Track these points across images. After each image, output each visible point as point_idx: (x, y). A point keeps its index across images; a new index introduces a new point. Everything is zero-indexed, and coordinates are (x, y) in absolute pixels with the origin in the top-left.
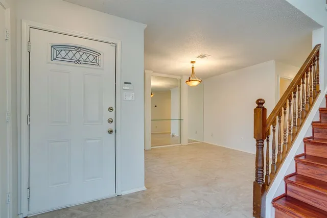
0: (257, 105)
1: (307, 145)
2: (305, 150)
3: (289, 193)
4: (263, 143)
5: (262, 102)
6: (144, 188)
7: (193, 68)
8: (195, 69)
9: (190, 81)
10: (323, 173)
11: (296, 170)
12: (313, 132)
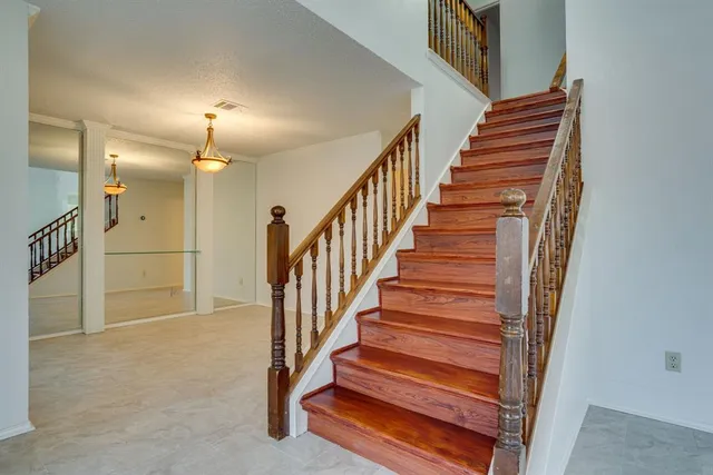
0: (272, 219)
1: (384, 293)
2: (381, 303)
3: (340, 382)
4: (282, 291)
5: (280, 212)
6: (28, 427)
7: (210, 129)
8: (215, 133)
9: (199, 158)
10: (388, 337)
11: (360, 339)
12: (399, 269)
